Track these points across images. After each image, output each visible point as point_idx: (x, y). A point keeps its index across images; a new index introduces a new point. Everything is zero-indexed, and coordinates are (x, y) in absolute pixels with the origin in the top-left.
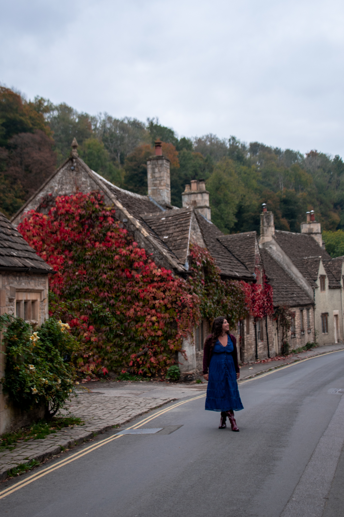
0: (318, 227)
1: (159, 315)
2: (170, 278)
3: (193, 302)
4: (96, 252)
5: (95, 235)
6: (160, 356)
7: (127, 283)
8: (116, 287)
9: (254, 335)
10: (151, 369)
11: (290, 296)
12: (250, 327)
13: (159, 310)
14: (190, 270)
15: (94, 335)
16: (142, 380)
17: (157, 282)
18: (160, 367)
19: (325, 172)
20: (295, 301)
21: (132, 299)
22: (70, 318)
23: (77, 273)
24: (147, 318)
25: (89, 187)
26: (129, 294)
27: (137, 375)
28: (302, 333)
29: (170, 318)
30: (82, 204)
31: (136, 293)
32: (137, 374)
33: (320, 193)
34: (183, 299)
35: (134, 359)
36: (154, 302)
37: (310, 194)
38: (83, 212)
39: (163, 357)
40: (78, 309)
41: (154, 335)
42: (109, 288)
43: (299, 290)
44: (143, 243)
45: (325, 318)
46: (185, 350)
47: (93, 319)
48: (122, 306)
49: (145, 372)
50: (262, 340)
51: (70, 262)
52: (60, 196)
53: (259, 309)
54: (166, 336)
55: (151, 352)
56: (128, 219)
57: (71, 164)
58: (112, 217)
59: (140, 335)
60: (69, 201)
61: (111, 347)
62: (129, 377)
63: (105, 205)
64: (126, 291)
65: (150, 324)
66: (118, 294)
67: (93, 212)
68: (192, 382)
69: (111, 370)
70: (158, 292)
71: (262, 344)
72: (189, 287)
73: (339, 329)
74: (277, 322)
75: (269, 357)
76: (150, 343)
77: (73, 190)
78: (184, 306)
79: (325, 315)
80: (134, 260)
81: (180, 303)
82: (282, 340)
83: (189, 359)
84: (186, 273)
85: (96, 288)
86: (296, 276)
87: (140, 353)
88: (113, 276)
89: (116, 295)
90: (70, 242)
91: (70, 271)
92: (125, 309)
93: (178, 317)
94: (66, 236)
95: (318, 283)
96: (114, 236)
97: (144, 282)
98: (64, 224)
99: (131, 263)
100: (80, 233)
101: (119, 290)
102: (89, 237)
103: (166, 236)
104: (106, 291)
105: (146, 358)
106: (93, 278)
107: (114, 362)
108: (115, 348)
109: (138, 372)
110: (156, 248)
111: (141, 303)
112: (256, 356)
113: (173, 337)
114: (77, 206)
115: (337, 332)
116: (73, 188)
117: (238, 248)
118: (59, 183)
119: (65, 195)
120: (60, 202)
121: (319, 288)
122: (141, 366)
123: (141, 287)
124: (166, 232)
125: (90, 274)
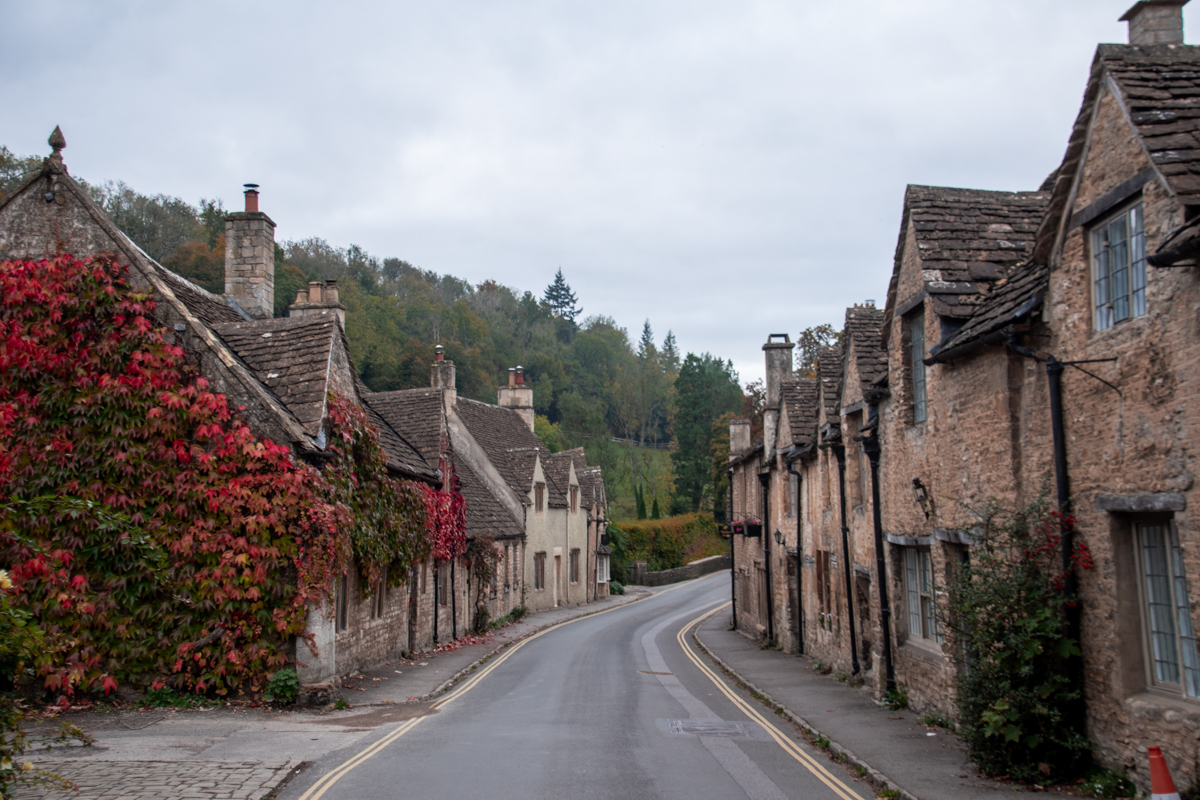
0: (528, 396)
1: (254, 550)
2: (285, 465)
3: (337, 521)
4: (102, 398)
5: (101, 357)
6: (252, 649)
7: (177, 475)
8: (148, 481)
9: (432, 596)
10: (228, 678)
11: (488, 518)
12: (427, 579)
13: (255, 539)
14: (327, 449)
15: (86, 599)
16: (205, 706)
17: (254, 473)
18: (251, 674)
19: (508, 317)
20: (497, 528)
21: (189, 513)
22: (22, 555)
23: (48, 448)
24: (224, 558)
25: (90, 243)
26: (181, 500)
27: (191, 694)
28: (507, 590)
29: (282, 557)
30: (71, 283)
31: (201, 497)
32: (192, 692)
33: (500, 352)
34: (316, 513)
35: (185, 655)
36: (243, 520)
37: (483, 352)
38: (72, 301)
39: (258, 650)
40: (47, 535)
41: (239, 598)
42: (130, 483)
43: (499, 509)
44: (221, 382)
45: (540, 561)
46: (313, 632)
47: (86, 559)
48: (162, 527)
49: (211, 686)
50: (444, 604)
51: (32, 420)
52: (13, 260)
53: (446, 542)
54: (269, 600)
55: (230, 638)
56: (188, 324)
57: (44, 186)
58: (146, 316)
59: (206, 598)
60: (37, 272)
61: (128, 626)
62: (172, 697)
63: (130, 289)
64: (175, 493)
65: (232, 571)
66: (153, 500)
67: (99, 303)
68: (327, 707)
69: (125, 682)
70: (255, 496)
71: (445, 613)
72: (326, 489)
73: (561, 582)
74: (469, 568)
75: (455, 638)
76: (229, 618)
77: (47, 247)
78: (316, 530)
79: (540, 556)
80: (198, 418)
81: (308, 524)
82: (476, 604)
83: (322, 654)
84: (320, 456)
85: (98, 485)
86: (494, 483)
87: (202, 641)
88: (142, 456)
89: (147, 503)
90: (34, 371)
91: (31, 441)
92: (170, 535)
93: (301, 555)
94: (25, 358)
95: (532, 496)
96: (150, 363)
97: (222, 473)
98: (21, 328)
99: (190, 427)
100: (61, 351)
101: (156, 490)
102: (85, 360)
103: (273, 373)
104: (122, 491)
105: (217, 653)
106: (90, 459)
107: (134, 663)
108: (138, 628)
109: (194, 686)
110: (252, 395)
111: (211, 523)
112: (435, 637)
113: (286, 602)
114: (58, 286)
115: (558, 588)
116: (48, 242)
117: (406, 418)
118: (10, 230)
119: (26, 260)
120: (11, 275)
121: (533, 507)
122: (204, 670)
123: (213, 484)
124: (273, 363)
125: (82, 449)
